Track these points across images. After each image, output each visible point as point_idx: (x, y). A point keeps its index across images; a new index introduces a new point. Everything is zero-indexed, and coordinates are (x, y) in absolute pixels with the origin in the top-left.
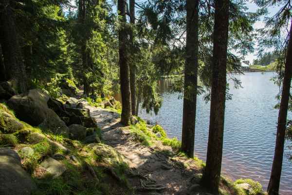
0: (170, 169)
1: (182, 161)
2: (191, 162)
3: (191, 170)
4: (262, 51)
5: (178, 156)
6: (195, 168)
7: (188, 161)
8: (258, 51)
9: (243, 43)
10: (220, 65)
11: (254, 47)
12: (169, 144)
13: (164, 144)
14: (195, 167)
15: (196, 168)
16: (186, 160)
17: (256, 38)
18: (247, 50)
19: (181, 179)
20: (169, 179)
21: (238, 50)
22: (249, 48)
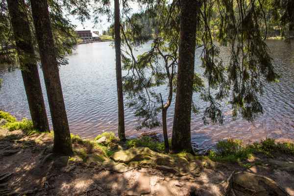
0: (17, 152)
1: (33, 139)
2: (43, 137)
3: (44, 144)
4: (97, 18)
5: (27, 136)
6: (48, 141)
7: (41, 136)
8: (94, 18)
9: (80, 9)
10: (42, 25)
11: (90, 14)
12: (18, 128)
13: (11, 130)
14: (48, 139)
15: (50, 140)
16: (37, 136)
17: (90, 4)
18: (84, 16)
19: (33, 156)
20: (16, 163)
21: (77, 16)
22: (86, 15)
